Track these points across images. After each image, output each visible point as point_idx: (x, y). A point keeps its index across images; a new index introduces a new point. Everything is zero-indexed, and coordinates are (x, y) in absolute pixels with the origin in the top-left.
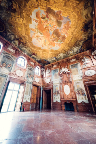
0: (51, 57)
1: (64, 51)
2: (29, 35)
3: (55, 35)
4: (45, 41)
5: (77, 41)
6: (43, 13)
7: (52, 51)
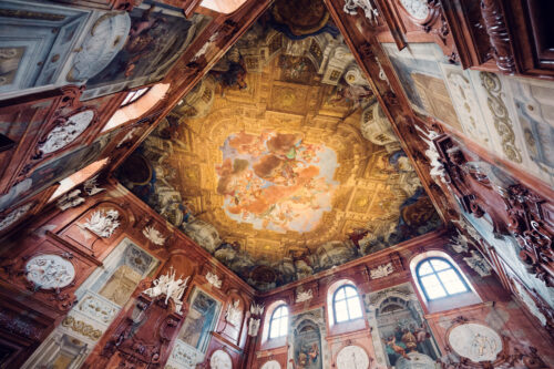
0: (383, 176)
1: (348, 120)
2: (282, 235)
3: (273, 173)
4: (296, 200)
5: (289, 80)
6: (227, 202)
7: (341, 176)
